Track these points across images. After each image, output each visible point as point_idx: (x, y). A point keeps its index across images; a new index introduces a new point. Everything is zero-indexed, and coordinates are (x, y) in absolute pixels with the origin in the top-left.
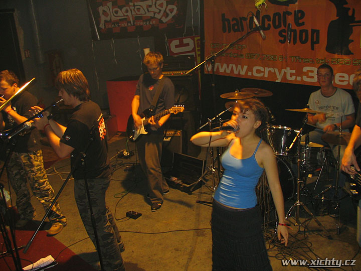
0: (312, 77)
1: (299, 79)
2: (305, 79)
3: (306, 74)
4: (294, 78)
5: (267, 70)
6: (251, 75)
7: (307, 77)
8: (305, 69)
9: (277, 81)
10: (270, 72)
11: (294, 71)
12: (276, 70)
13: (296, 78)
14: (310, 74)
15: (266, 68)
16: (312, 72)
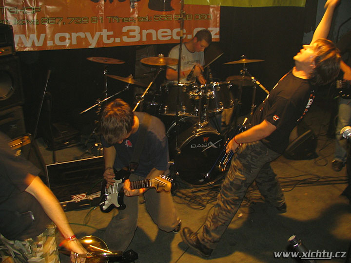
0: (134, 37)
1: (118, 40)
2: (126, 39)
3: (127, 34)
4: (112, 40)
5: (74, 35)
6: (52, 45)
7: (128, 37)
8: (125, 29)
9: (90, 47)
10: (78, 37)
11: (111, 33)
12: (88, 35)
13: (115, 40)
14: (131, 34)
15: (73, 34)
16: (134, 31)
